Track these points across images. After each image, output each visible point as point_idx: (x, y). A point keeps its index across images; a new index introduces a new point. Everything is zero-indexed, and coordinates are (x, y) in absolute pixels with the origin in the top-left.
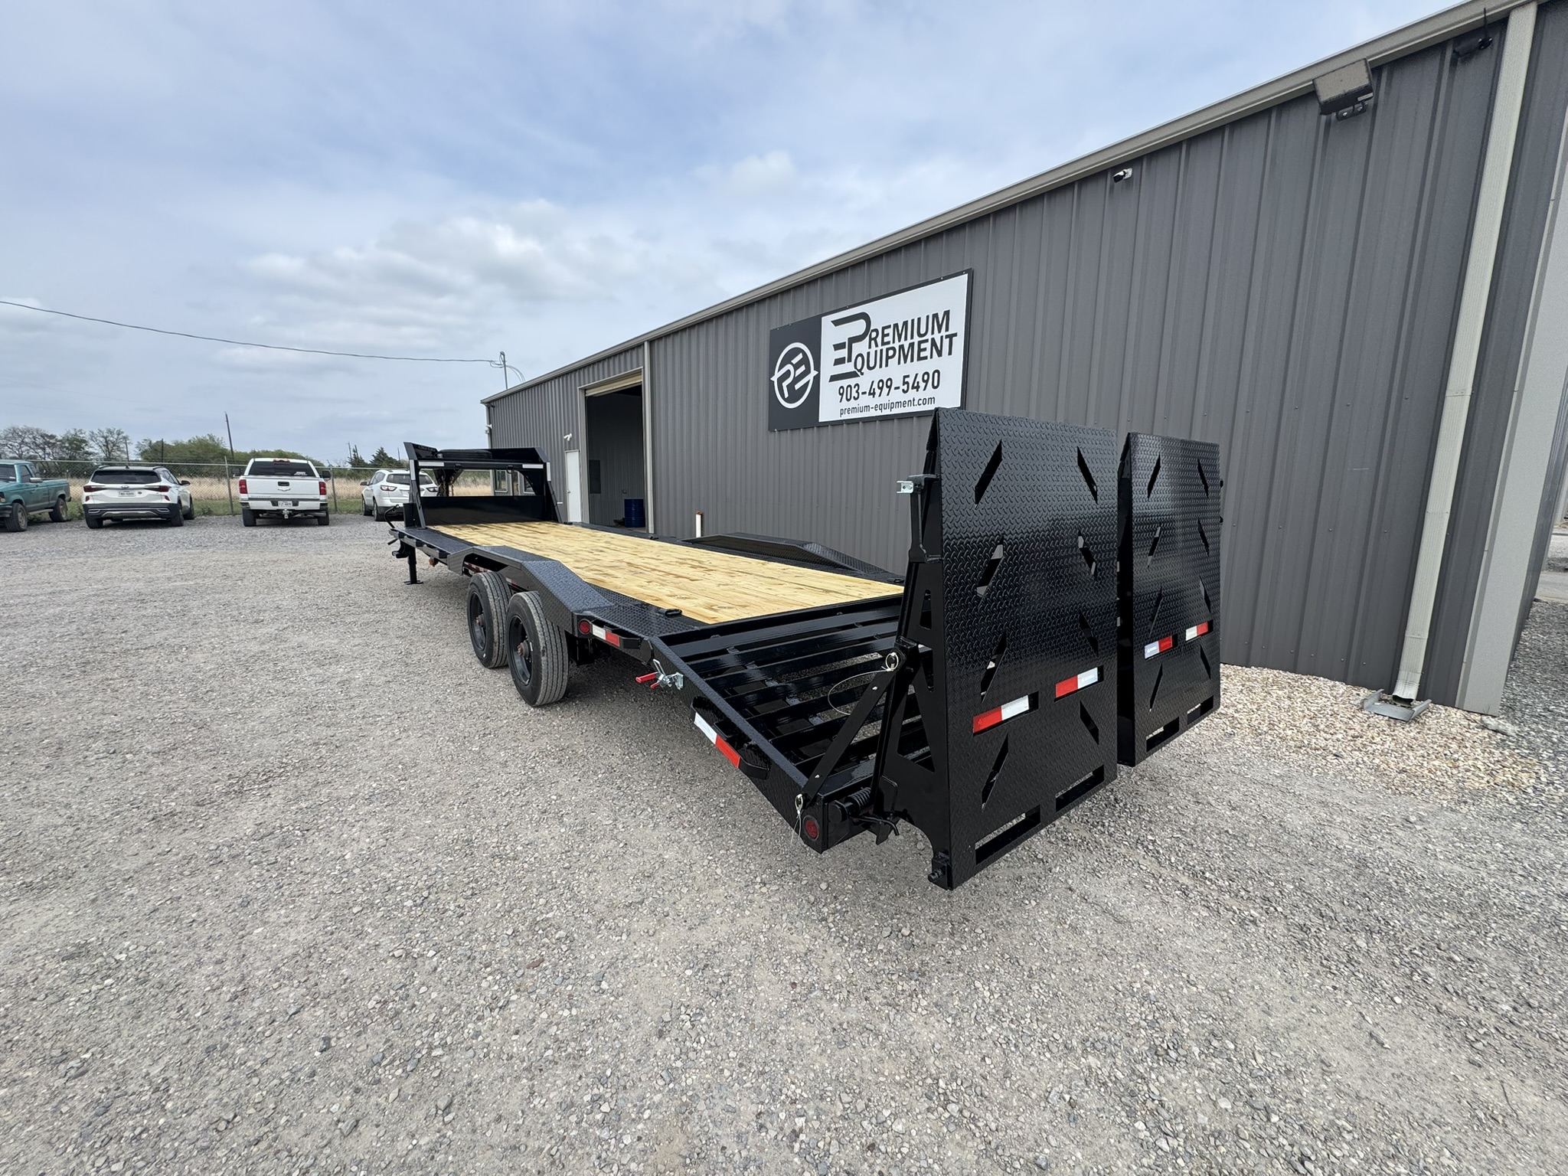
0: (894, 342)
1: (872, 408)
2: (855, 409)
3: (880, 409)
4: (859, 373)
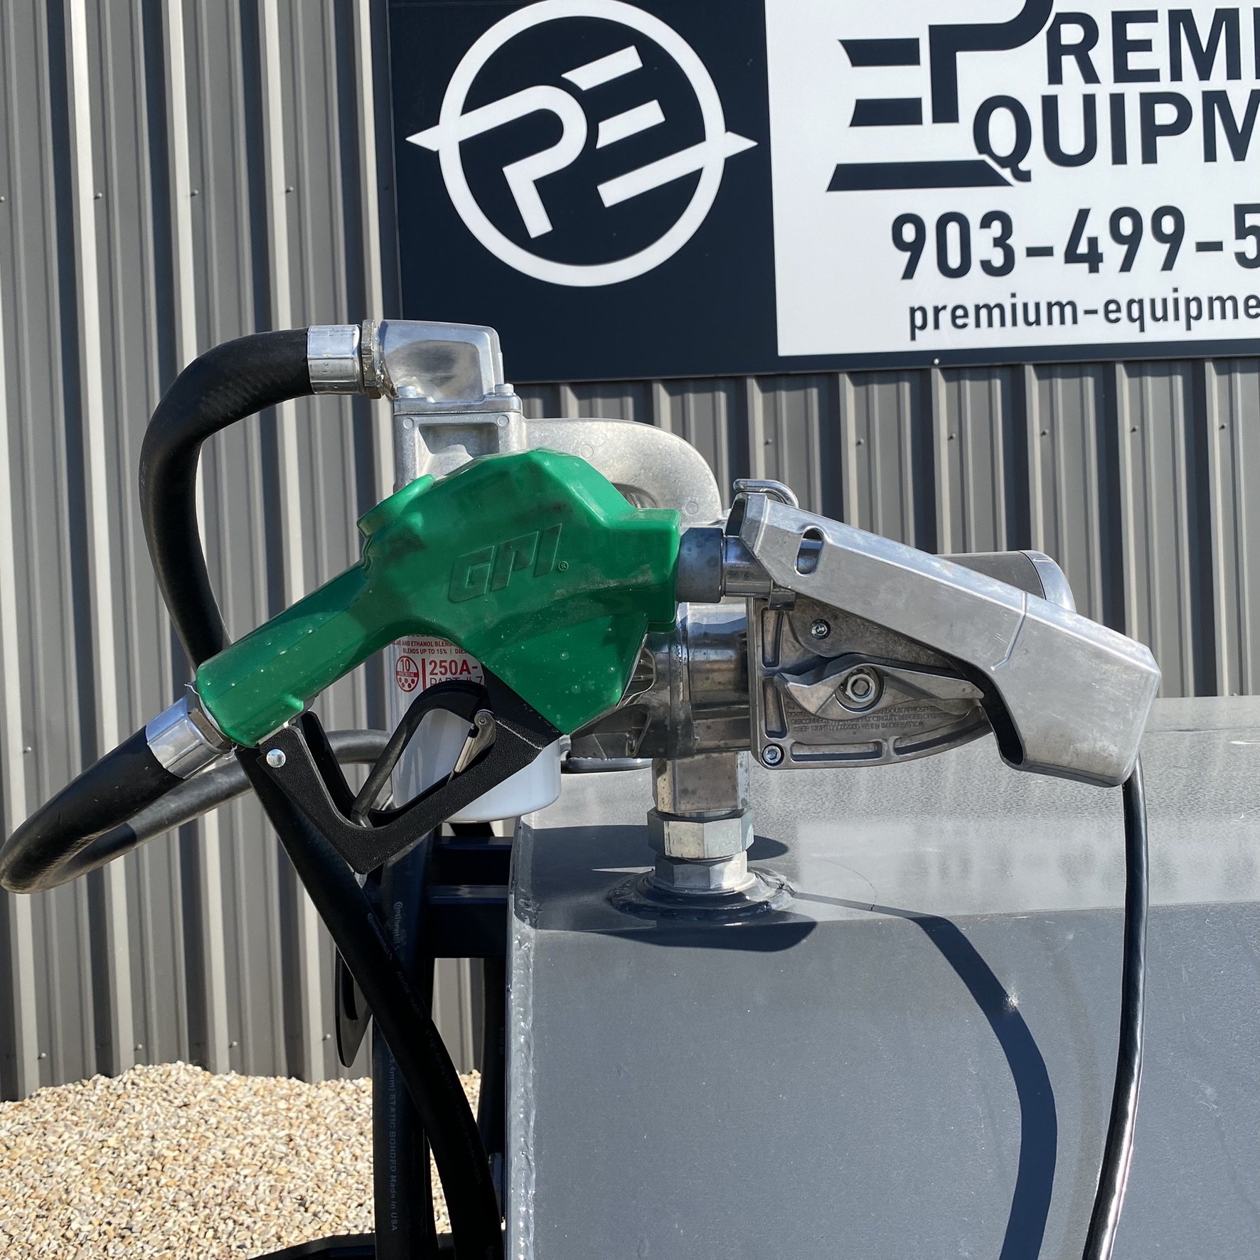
0: (1176, 75)
1: (1087, 312)
2: (996, 312)
3: (1132, 320)
4: (1006, 173)
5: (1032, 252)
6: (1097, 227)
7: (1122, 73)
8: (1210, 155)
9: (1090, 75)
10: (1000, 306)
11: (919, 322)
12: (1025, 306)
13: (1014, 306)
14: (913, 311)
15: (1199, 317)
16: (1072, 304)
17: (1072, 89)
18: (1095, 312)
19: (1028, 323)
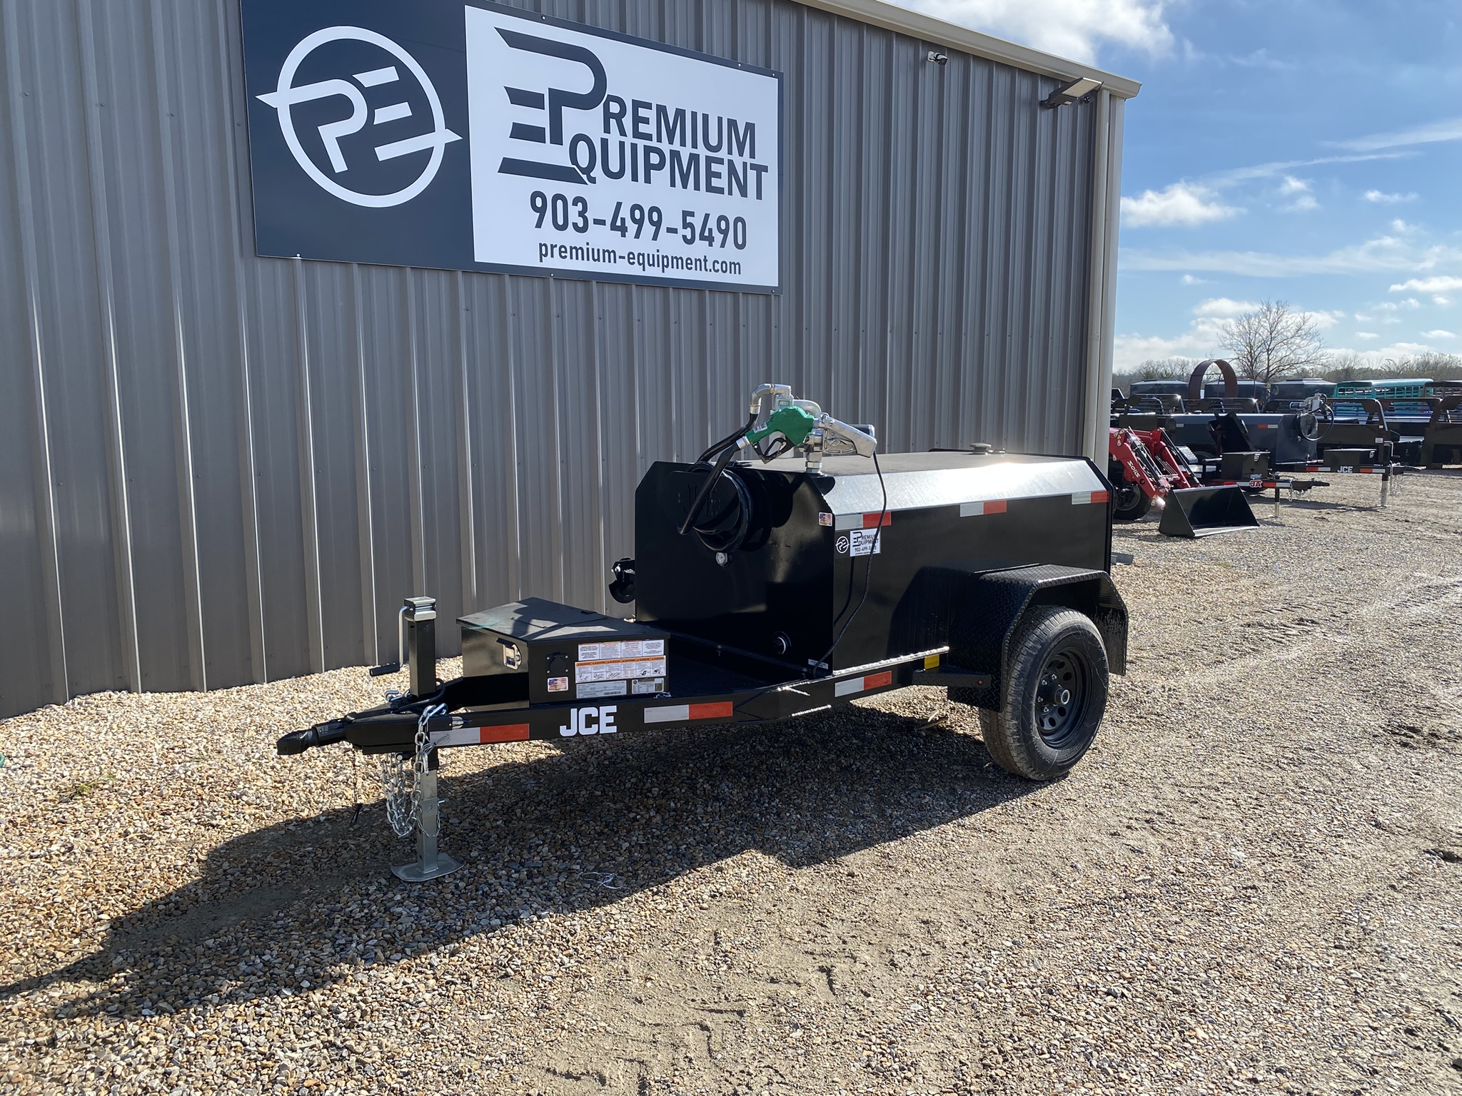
0: (659, 140)
1: (620, 257)
2: (580, 251)
3: (640, 264)
4: (584, 177)
5: (597, 222)
6: (625, 213)
7: (637, 134)
8: (673, 184)
9: (623, 133)
10: (581, 248)
11: (544, 253)
12: (593, 249)
13: (588, 249)
14: (541, 245)
15: (667, 266)
16: (613, 252)
17: (614, 138)
18: (624, 258)
19: (594, 260)
